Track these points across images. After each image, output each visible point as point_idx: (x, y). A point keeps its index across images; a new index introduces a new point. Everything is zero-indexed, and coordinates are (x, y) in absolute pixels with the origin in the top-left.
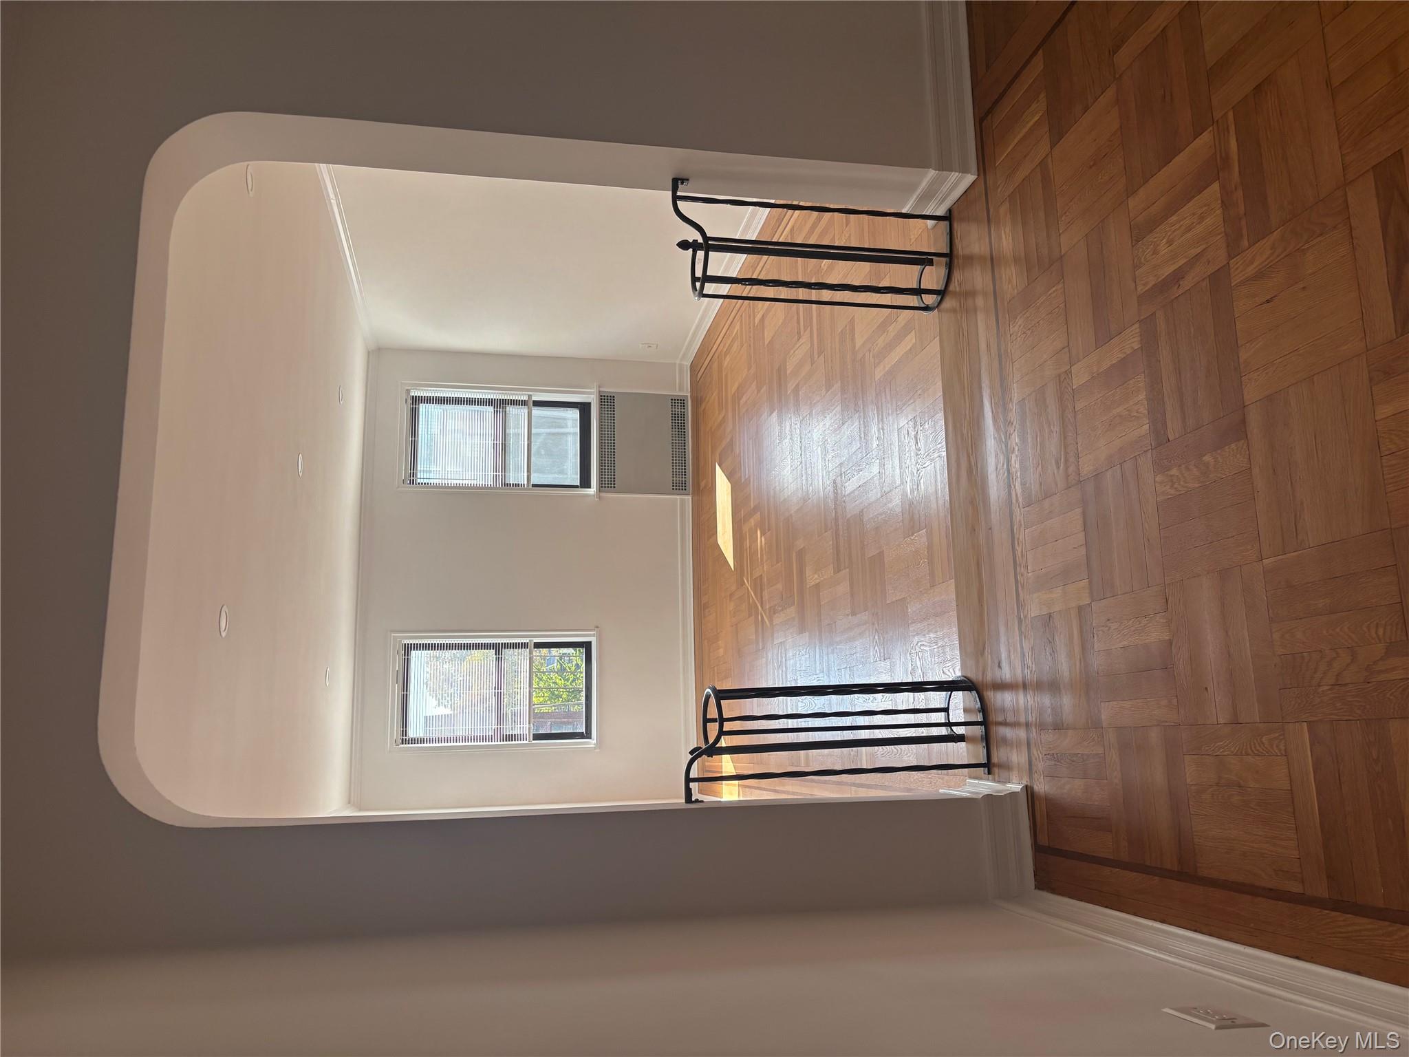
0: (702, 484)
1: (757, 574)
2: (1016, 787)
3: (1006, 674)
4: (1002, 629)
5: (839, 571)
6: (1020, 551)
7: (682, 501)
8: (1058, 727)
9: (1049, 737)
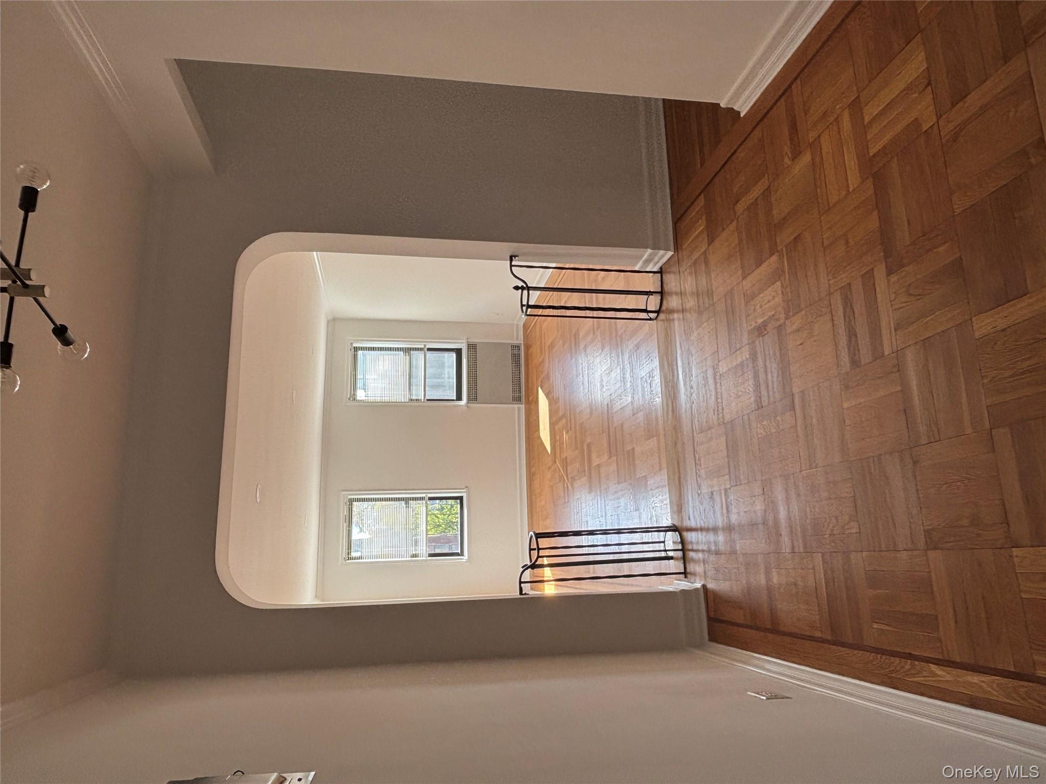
0: (531, 398)
1: (563, 456)
2: (698, 585)
3: (692, 523)
4: (690, 498)
5: (610, 457)
6: (697, 457)
7: (519, 409)
8: (718, 553)
9: (712, 558)
